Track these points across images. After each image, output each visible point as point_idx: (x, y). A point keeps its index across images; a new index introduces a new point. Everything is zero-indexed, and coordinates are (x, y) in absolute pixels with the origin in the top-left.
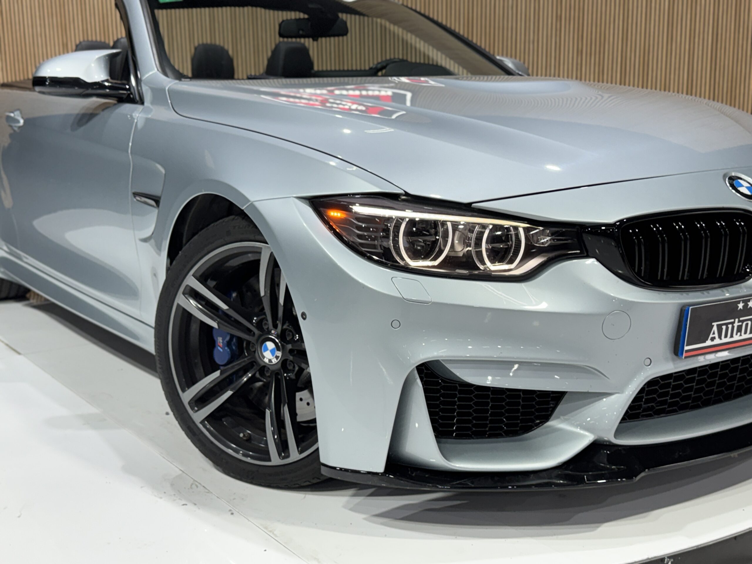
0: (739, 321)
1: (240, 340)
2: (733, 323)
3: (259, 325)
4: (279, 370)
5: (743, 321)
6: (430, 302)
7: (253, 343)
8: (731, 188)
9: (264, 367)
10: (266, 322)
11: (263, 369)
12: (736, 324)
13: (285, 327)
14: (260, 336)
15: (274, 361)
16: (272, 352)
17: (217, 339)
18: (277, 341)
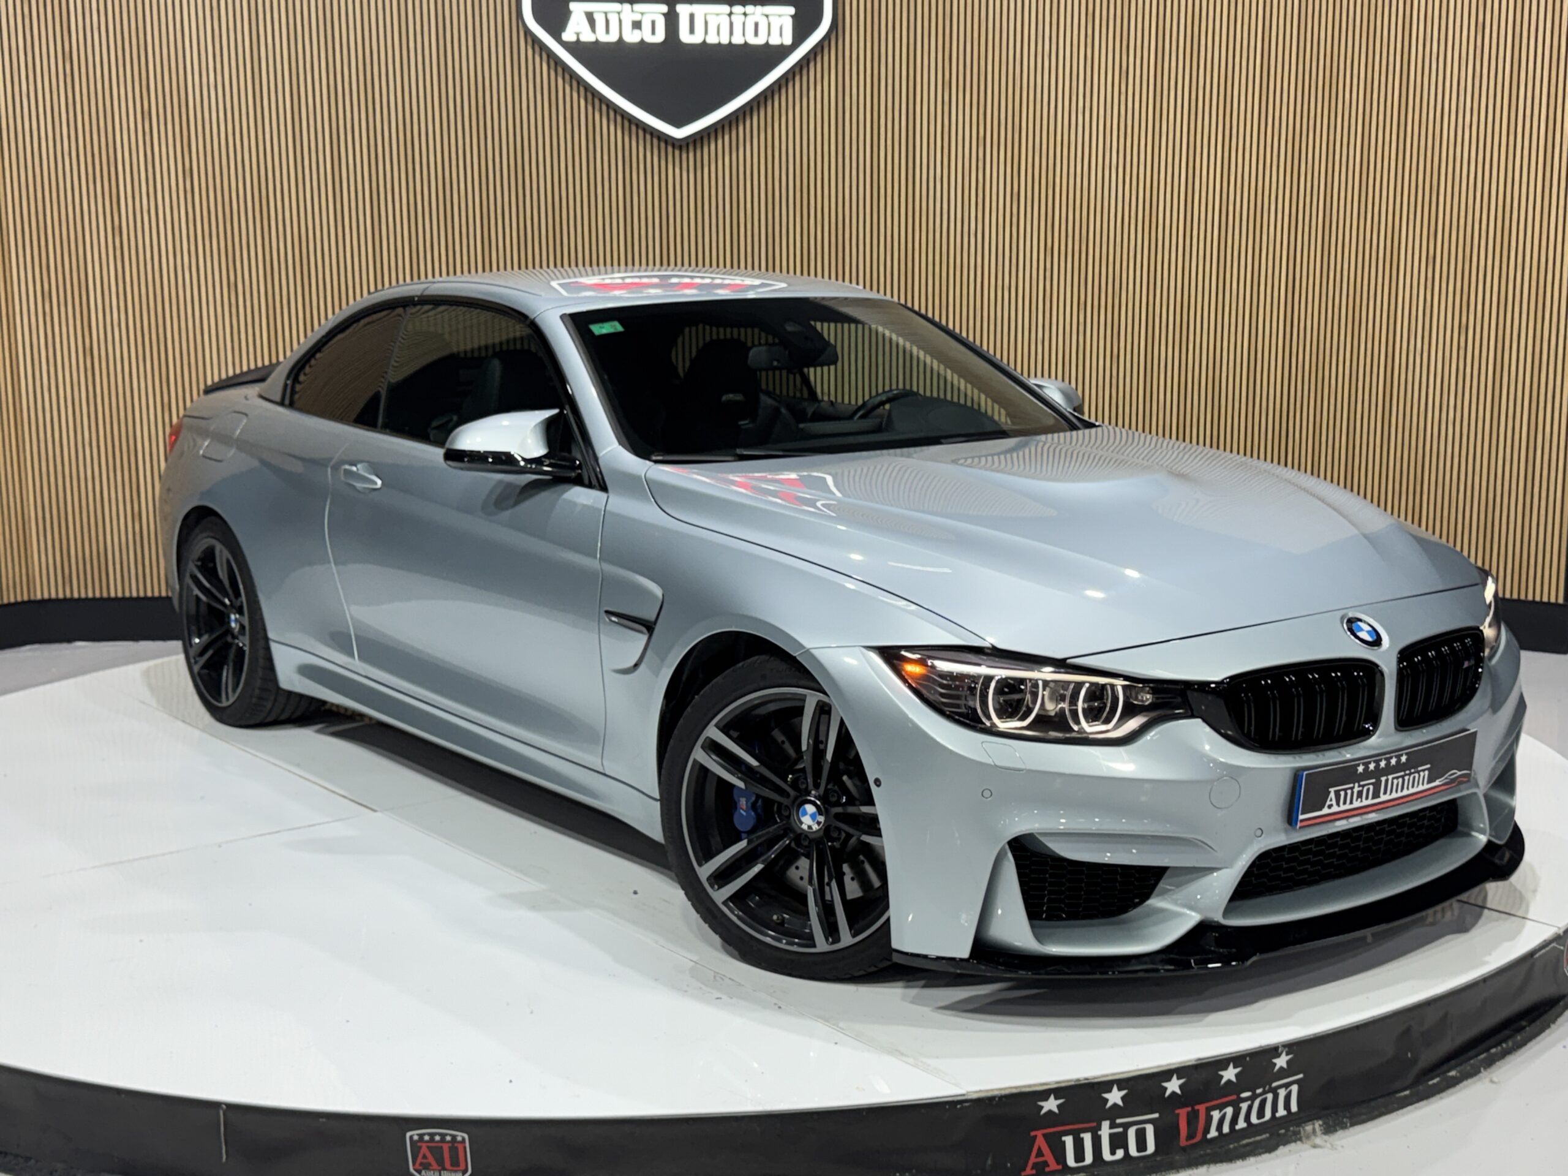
0: (1359, 786)
1: (768, 802)
2: (1352, 788)
3: (794, 785)
4: (821, 838)
5: (1363, 786)
6: (1025, 769)
7: (787, 806)
8: (1349, 633)
9: (801, 834)
10: (802, 780)
11: (800, 837)
12: (1356, 790)
13: (829, 787)
14: (796, 798)
15: (815, 827)
16: (813, 816)
17: (739, 801)
18: (818, 802)
